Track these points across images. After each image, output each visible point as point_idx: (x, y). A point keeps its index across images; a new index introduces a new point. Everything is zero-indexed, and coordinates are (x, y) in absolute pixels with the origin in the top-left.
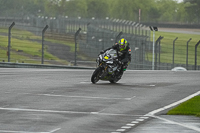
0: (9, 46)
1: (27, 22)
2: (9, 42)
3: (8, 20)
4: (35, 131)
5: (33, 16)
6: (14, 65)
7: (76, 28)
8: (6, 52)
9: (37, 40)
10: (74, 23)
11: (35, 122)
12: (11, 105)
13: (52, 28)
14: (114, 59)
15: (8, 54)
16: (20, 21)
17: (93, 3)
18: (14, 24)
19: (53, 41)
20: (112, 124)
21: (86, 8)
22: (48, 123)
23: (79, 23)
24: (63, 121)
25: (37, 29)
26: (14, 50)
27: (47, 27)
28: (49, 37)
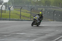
0: (20, 14)
1: (26, 7)
2: (21, 13)
3: (20, 6)
4: (28, 40)
5: (28, 5)
6: (22, 20)
7: (41, 9)
8: (19, 16)
9: (29, 13)
10: (40, 7)
11: (28, 37)
12: (21, 33)
13: (34, 9)
14: (38, 18)
15: (20, 17)
16: (24, 7)
17: (46, 1)
18: (22, 8)
19: (34, 13)
20: (52, 38)
21: (44, 3)
22: (32, 38)
23: (42, 7)
24: (37, 37)
25: (29, 9)
26: (22, 16)
27: (32, 8)
28: (33, 12)
